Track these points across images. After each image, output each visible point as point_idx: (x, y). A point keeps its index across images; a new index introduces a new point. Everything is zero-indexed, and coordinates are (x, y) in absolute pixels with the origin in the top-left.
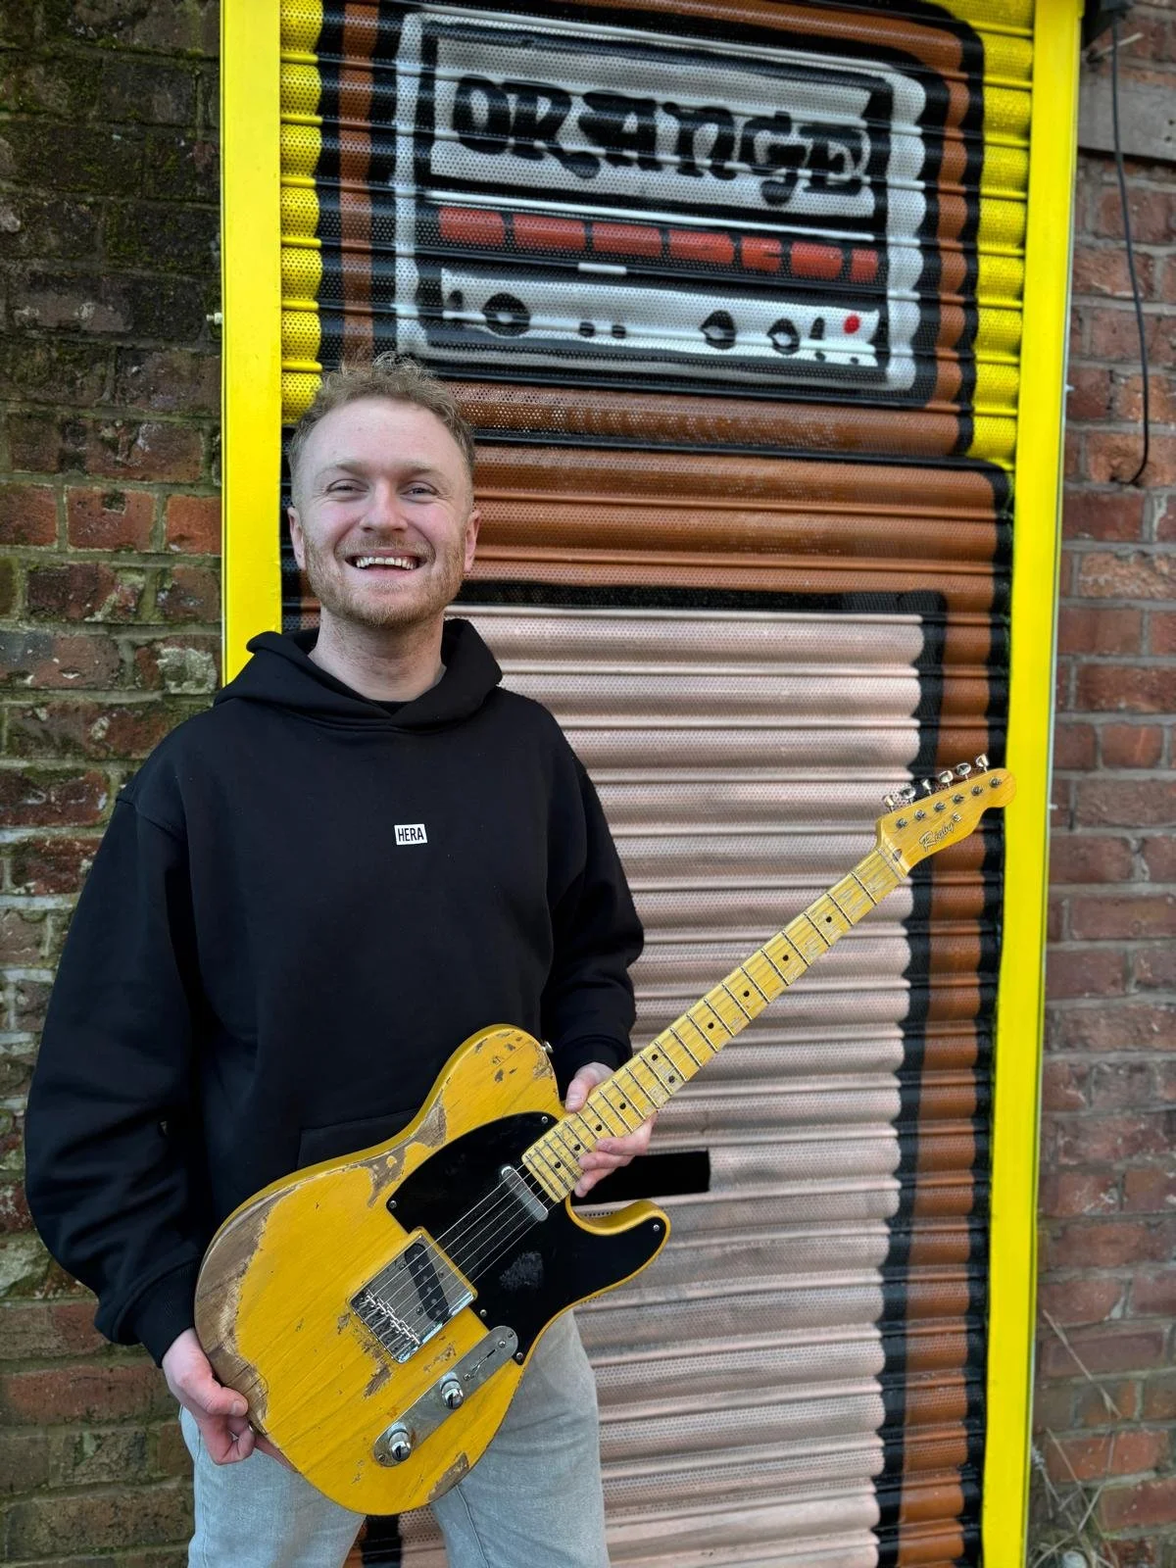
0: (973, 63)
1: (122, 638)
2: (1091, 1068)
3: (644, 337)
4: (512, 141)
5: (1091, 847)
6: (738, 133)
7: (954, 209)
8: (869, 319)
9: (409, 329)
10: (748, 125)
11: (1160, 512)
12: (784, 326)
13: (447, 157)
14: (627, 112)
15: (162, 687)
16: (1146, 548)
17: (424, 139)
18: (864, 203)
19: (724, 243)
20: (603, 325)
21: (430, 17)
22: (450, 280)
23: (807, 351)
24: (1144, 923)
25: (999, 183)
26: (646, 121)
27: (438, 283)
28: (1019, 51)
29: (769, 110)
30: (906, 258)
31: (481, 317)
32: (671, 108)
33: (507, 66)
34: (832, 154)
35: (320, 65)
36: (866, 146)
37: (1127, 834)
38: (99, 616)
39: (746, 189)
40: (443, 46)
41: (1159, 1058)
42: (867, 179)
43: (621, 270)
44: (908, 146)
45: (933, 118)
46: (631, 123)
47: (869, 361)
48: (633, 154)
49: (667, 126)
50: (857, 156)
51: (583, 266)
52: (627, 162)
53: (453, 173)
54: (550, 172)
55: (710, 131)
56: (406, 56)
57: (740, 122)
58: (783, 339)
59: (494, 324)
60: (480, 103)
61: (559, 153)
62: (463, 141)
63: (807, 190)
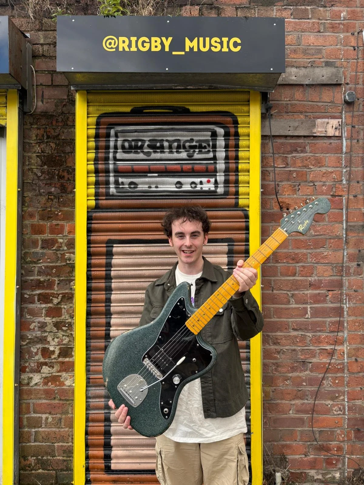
0: (236, 123)
1: (58, 252)
2: (281, 350)
3: (162, 188)
4: (133, 151)
5: (278, 296)
6: (182, 144)
7: (232, 154)
8: (213, 180)
9: (112, 190)
10: (184, 142)
12: (193, 183)
13: (120, 155)
14: (157, 142)
15: (66, 262)
17: (115, 153)
18: (211, 155)
19: (179, 166)
20: (153, 186)
21: (116, 129)
22: (121, 180)
23: (199, 188)
24: (294, 314)
25: (244, 147)
26: (161, 144)
27: (118, 181)
28: (246, 119)
29: (189, 138)
30: (221, 165)
31: (128, 186)
32: (167, 141)
33: (133, 136)
34: (203, 146)
35: (95, 141)
36: (211, 143)
37: (288, 293)
38: (54, 248)
39: (184, 155)
40: (119, 134)
41: (299, 348)
42: (211, 150)
43: (156, 175)
44: (221, 142)
45: (227, 135)
46: (158, 144)
47: (213, 189)
48: (159, 151)
49: (166, 144)
50: (209, 145)
51: (149, 175)
52: (158, 152)
53: (121, 158)
54: (141, 156)
55: (176, 144)
56: (112, 137)
57: (182, 141)
58: (193, 186)
59: (130, 188)
60: (126, 144)
61: (143, 152)
62: (123, 152)
63: (197, 154)
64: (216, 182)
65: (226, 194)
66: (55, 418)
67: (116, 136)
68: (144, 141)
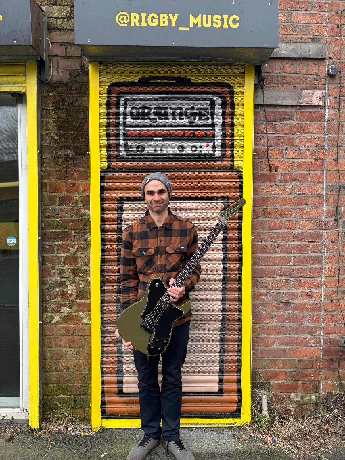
0: (232, 93)
1: (74, 208)
2: (268, 292)
3: (166, 151)
4: (141, 117)
5: (266, 246)
6: (184, 111)
7: (228, 121)
9: (123, 153)
10: (186, 110)
11: (280, 177)
12: (194, 147)
13: (129, 121)
14: (162, 110)
15: (82, 216)
16: (277, 184)
18: (210, 121)
19: (181, 132)
20: (158, 149)
21: (125, 98)
22: (130, 143)
23: (199, 151)
24: (279, 262)
25: (239, 115)
26: (166, 111)
27: (127, 144)
28: (241, 89)
29: (190, 106)
30: (219, 131)
31: (135, 149)
32: (171, 108)
33: (140, 104)
34: (203, 113)
35: (106, 108)
36: (210, 111)
37: (275, 244)
38: (70, 205)
39: (186, 121)
40: (128, 102)
41: (283, 291)
42: (210, 117)
43: (161, 139)
44: (218, 110)
45: (224, 104)
46: (163, 112)
47: (211, 152)
48: (163, 117)
49: (170, 111)
50: (208, 113)
51: (154, 139)
52: (162, 119)
53: (130, 124)
54: (148, 122)
55: (178, 111)
56: (122, 105)
57: (184, 110)
58: (194, 149)
59: (138, 151)
60: (135, 111)
61: (149, 118)
62: (132, 118)
63: (198, 121)
64: (214, 147)
65: (223, 157)
66: (73, 351)
67: (126, 103)
68: (150, 109)
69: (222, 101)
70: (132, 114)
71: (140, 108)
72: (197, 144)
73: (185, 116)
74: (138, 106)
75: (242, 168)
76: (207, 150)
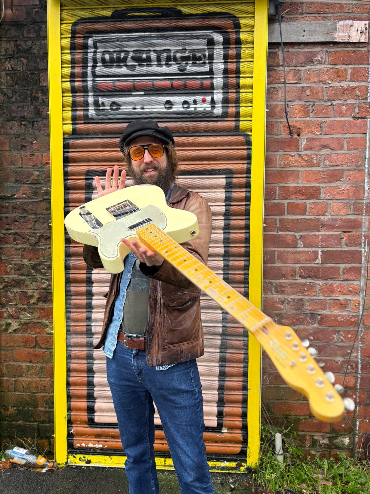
0: (237, 27)
1: (34, 186)
2: (286, 299)
3: (148, 109)
4: (115, 64)
5: (284, 238)
6: (172, 54)
7: (232, 66)
8: (208, 98)
9: (92, 112)
10: (174, 52)
11: (304, 143)
12: (185, 102)
13: (99, 70)
14: (143, 54)
15: (43, 197)
16: (300, 153)
18: (207, 68)
19: (168, 82)
20: (139, 107)
21: (95, 38)
22: (101, 100)
23: (192, 108)
25: (246, 57)
26: (148, 55)
27: (98, 101)
28: (250, 21)
29: (180, 48)
30: (219, 81)
31: (109, 108)
32: (155, 51)
33: (114, 47)
34: (198, 56)
35: (70, 53)
36: (207, 54)
37: (296, 234)
38: (29, 182)
39: (174, 68)
40: (98, 44)
41: (307, 298)
42: (207, 62)
43: (142, 93)
44: (219, 52)
45: (226, 42)
46: (144, 56)
47: (209, 109)
48: (145, 64)
49: (153, 55)
50: (204, 56)
51: (133, 93)
52: (143, 65)
53: (101, 74)
54: (124, 70)
55: (165, 55)
56: (90, 48)
57: (172, 52)
58: (186, 106)
59: (112, 109)
60: (107, 56)
61: (126, 65)
62: (103, 66)
63: (190, 67)
64: (213, 102)
65: (225, 115)
66: (35, 367)
67: (95, 47)
68: (127, 52)
69: (224, 39)
70: (103, 60)
71: (114, 52)
72: (190, 99)
73: (174, 61)
74: (111, 50)
75: (251, 131)
76: (203, 107)
